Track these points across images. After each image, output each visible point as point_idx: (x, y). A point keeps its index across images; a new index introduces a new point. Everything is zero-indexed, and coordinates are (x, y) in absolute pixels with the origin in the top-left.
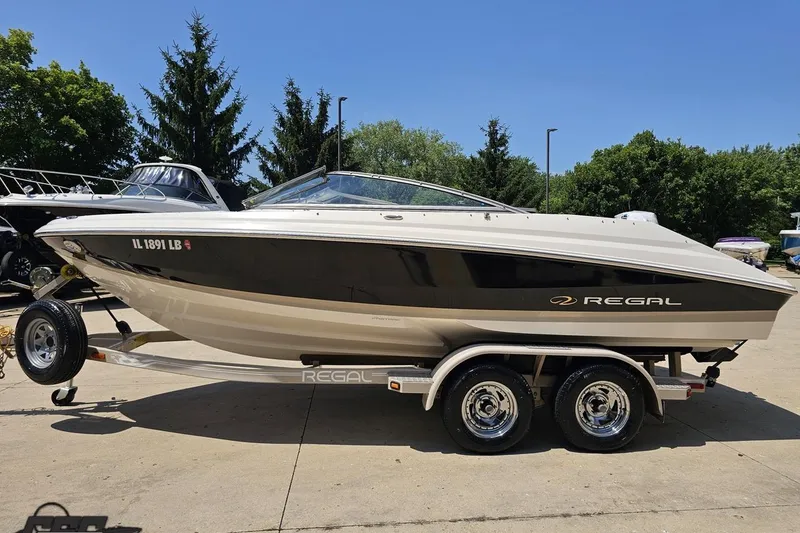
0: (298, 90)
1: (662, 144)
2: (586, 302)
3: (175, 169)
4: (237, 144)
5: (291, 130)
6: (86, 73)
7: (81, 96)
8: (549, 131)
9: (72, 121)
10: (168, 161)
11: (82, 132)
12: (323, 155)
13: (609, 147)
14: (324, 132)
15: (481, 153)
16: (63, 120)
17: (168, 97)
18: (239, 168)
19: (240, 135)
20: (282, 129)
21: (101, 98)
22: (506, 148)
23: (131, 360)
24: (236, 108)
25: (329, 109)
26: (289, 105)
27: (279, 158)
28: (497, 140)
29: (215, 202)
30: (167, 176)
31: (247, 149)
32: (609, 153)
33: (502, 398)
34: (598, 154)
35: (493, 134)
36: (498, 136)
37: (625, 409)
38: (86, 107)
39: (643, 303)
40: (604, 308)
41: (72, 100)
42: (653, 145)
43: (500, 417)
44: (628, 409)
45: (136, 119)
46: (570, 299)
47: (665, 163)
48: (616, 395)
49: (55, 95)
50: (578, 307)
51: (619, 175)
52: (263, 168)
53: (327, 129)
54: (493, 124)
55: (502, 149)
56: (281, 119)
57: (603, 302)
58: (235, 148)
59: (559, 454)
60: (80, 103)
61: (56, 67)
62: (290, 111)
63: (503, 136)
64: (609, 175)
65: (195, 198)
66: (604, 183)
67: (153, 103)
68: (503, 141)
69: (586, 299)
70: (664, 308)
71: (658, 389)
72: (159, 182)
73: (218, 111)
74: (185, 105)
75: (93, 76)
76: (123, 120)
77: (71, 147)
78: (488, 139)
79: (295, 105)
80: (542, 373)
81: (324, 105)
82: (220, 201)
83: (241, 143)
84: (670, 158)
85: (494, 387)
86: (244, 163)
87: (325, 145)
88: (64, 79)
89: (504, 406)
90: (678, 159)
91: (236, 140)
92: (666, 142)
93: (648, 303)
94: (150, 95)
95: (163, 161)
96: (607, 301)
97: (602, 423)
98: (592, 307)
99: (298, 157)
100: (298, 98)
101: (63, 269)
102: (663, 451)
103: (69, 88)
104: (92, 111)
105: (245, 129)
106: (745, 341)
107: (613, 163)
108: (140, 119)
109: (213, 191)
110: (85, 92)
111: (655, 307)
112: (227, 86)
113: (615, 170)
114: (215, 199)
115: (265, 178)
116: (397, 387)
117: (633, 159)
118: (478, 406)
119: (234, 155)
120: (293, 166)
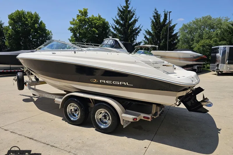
0: (158, 11)
2: (101, 82)
5: (154, 25)
6: (100, 16)
7: (97, 23)
9: (95, 29)
10: (111, 38)
11: (97, 32)
12: (163, 31)
14: (166, 23)
16: (93, 29)
19: (138, 28)
20: (152, 24)
21: (102, 22)
24: (135, 21)
26: (154, 16)
27: (149, 33)
29: (122, 48)
31: (139, 32)
38: (98, 25)
39: (119, 83)
40: (106, 84)
41: (95, 24)
45: (111, 27)
46: (96, 80)
49: (92, 23)
50: (99, 83)
52: (145, 37)
56: (153, 22)
60: (97, 25)
61: (93, 16)
62: (154, 19)
65: (115, 48)
67: (115, 22)
70: (126, 86)
71: (122, 115)
72: (107, 44)
73: (130, 22)
74: (123, 21)
75: (101, 17)
76: (108, 28)
77: (97, 36)
81: (166, 15)
82: (124, 48)
83: (138, 30)
86: (137, 36)
88: (94, 19)
93: (121, 84)
94: (114, 20)
96: (107, 82)
98: (103, 84)
99: (155, 33)
100: (157, 14)
103: (95, 21)
104: (100, 26)
105: (139, 26)
108: (112, 27)
109: (122, 45)
110: (98, 22)
111: (123, 86)
112: (134, 14)
114: (123, 48)
120: (154, 36)
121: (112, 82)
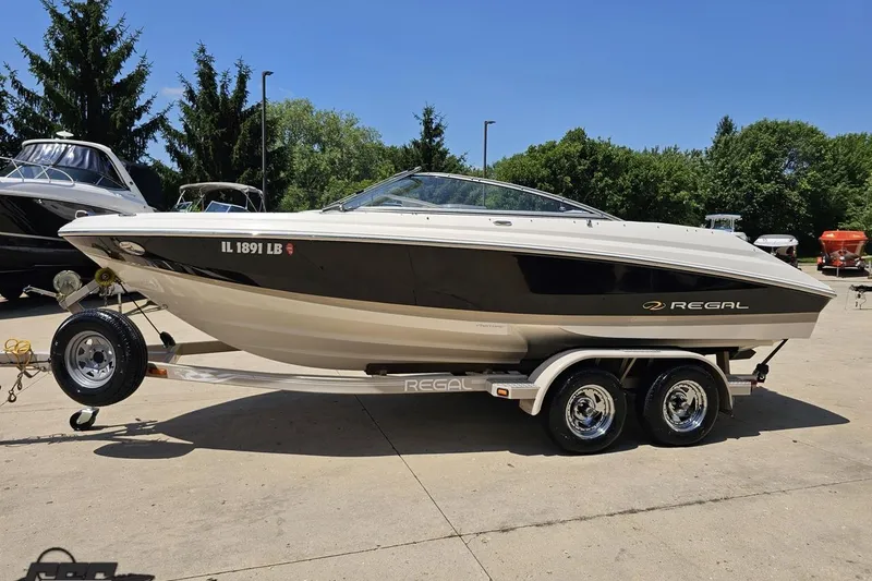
0: (211, 59)
1: (593, 143)
2: (672, 307)
3: (79, 148)
4: (139, 119)
5: (205, 106)
8: (486, 123)
10: (68, 138)
12: (244, 136)
13: (544, 144)
14: (243, 110)
15: (415, 143)
17: (54, 56)
18: (144, 147)
19: (143, 109)
20: (191, 103)
22: (442, 140)
23: (201, 375)
24: (139, 77)
25: (248, 83)
26: (201, 75)
27: (190, 139)
28: (432, 131)
29: (128, 189)
30: (70, 155)
31: (153, 126)
32: (543, 150)
33: (598, 400)
34: (532, 149)
35: (427, 123)
36: (434, 126)
37: (702, 406)
39: (719, 307)
40: (687, 312)
42: (584, 143)
43: (597, 417)
44: (705, 405)
45: (9, 82)
46: (660, 304)
47: (595, 162)
48: (694, 392)
50: (666, 312)
51: (554, 173)
52: (170, 149)
53: (246, 107)
54: (428, 112)
55: (437, 139)
56: (190, 92)
57: (686, 306)
58: (138, 124)
59: (645, 450)
62: (202, 83)
63: (439, 125)
64: (545, 172)
65: (104, 184)
66: (539, 180)
67: (32, 64)
68: (438, 131)
69: (673, 304)
70: (736, 311)
71: (730, 385)
73: (117, 79)
74: (75, 68)
78: (423, 128)
79: (207, 77)
80: (628, 375)
81: (242, 79)
82: (134, 188)
83: (145, 119)
84: (600, 158)
85: (591, 391)
86: (150, 143)
87: (244, 127)
89: (600, 408)
90: (608, 158)
91: (138, 114)
92: (597, 141)
93: (723, 307)
94: (29, 53)
95: (61, 138)
96: (689, 306)
97: (682, 419)
98: (678, 312)
99: (214, 138)
100: (211, 69)
101: (97, 274)
102: (730, 441)
105: (149, 102)
106: (785, 341)
107: (548, 160)
108: (15, 82)
109: (126, 177)
111: (727, 311)
112: (129, 49)
113: (550, 167)
114: (129, 185)
115: (173, 160)
116: (505, 392)
117: (567, 156)
118: (576, 409)
119: (138, 132)
120: (207, 149)
121: (703, 306)
